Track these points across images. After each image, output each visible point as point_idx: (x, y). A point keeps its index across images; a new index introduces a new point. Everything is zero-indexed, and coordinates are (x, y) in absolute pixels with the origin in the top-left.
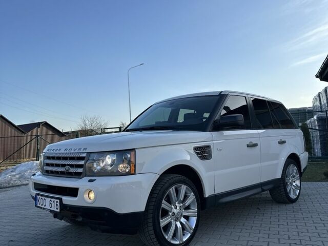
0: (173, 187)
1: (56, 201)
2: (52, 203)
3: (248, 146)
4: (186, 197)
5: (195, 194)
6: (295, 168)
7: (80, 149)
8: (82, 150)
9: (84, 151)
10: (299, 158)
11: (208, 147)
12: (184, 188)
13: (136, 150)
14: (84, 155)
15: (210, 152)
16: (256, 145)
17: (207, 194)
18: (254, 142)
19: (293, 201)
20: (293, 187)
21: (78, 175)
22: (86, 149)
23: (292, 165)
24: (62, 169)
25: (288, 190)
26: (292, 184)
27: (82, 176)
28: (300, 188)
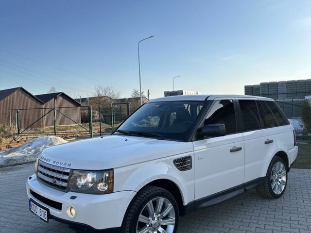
0: (151, 201)
1: (44, 211)
2: (42, 212)
3: (232, 151)
4: (164, 207)
5: (173, 204)
6: (282, 165)
7: (65, 164)
8: (67, 165)
9: (68, 167)
10: (286, 155)
11: (189, 157)
12: (161, 200)
13: (114, 170)
14: (68, 171)
15: (191, 162)
16: (240, 149)
17: (186, 202)
18: (238, 146)
19: (278, 197)
20: (278, 183)
21: (63, 189)
22: (70, 165)
23: (278, 162)
24: (50, 180)
25: (273, 186)
26: (277, 180)
27: (66, 190)
28: (286, 184)
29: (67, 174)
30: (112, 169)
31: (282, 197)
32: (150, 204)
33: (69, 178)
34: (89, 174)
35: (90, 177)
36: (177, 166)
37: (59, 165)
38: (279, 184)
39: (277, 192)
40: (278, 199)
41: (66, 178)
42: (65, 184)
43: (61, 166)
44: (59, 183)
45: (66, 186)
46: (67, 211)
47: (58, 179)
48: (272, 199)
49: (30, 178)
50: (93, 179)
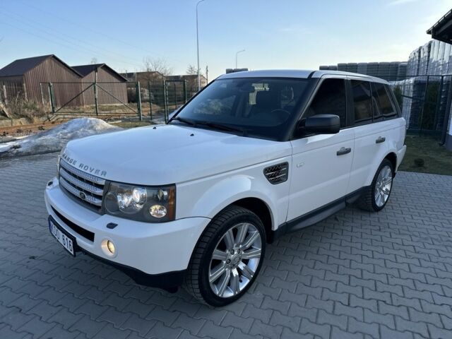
0: (230, 230)
2: (65, 240)
3: (339, 154)
7: (97, 171)
9: (102, 177)
10: (396, 157)
13: (177, 186)
14: (102, 183)
16: (348, 151)
18: (347, 147)
19: (378, 209)
21: (96, 209)
23: (386, 167)
24: (77, 193)
25: (376, 197)
26: (381, 189)
27: (100, 211)
28: (389, 193)
29: (101, 187)
30: (174, 185)
31: (383, 210)
32: (229, 234)
33: (105, 193)
34: (135, 191)
35: (137, 195)
36: (268, 177)
37: (88, 171)
38: (382, 193)
39: (379, 203)
40: (380, 213)
41: (99, 192)
42: (97, 202)
43: (91, 173)
44: (89, 199)
45: (100, 205)
46: (102, 246)
47: (88, 193)
48: (372, 212)
49: (51, 183)
50: (143, 198)
